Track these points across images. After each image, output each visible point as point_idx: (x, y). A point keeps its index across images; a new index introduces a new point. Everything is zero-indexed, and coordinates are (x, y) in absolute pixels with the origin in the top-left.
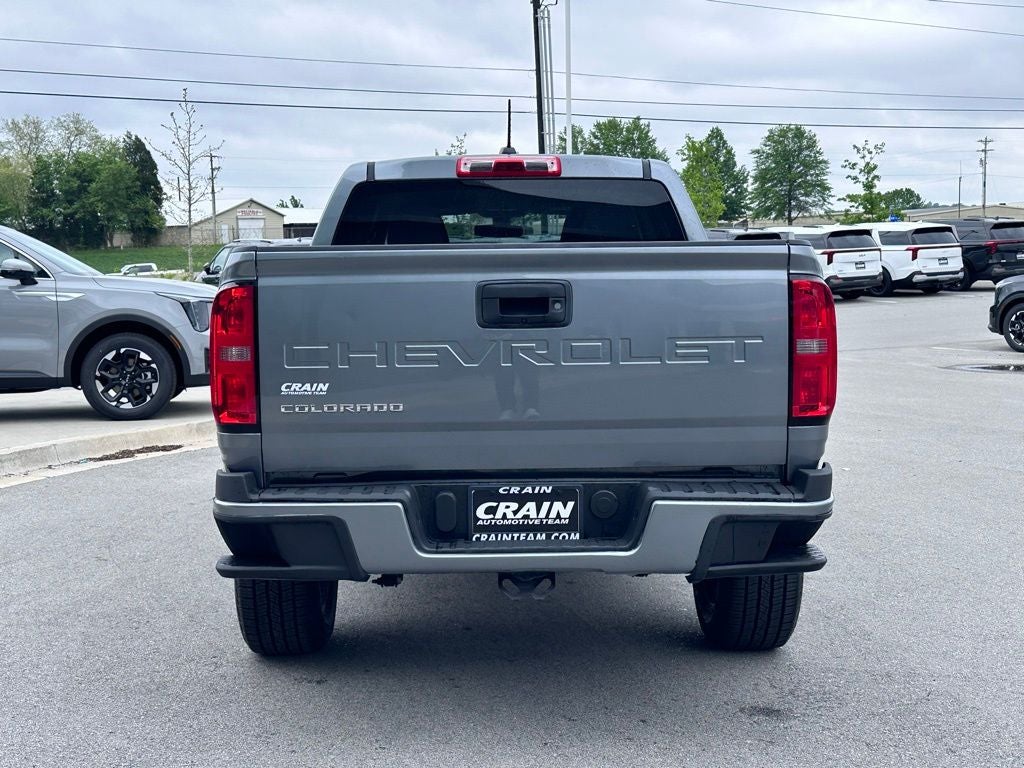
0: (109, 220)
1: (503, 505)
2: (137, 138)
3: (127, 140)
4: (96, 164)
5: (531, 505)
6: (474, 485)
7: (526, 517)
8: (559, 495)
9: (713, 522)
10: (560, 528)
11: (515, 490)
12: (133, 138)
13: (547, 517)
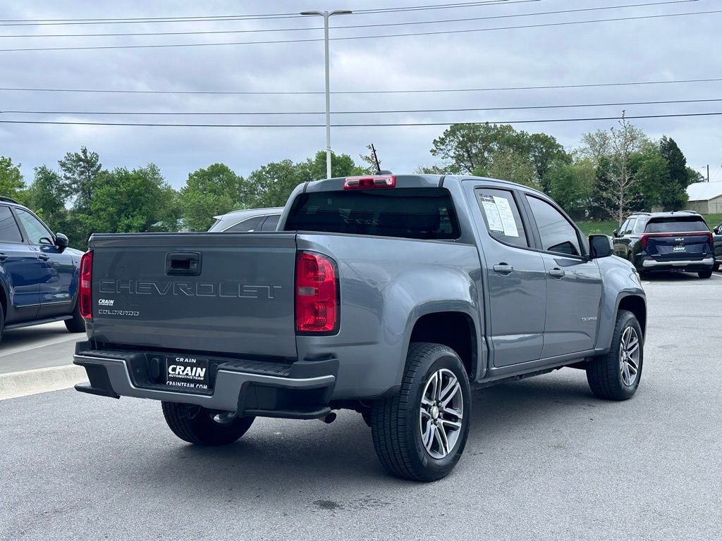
0: (648, 198)
1: (178, 367)
2: (671, 140)
3: (664, 142)
4: (640, 159)
5: (189, 368)
6: (167, 355)
7: (187, 374)
8: (198, 365)
9: (243, 384)
10: (200, 382)
11: (182, 360)
12: (668, 140)
13: (195, 376)
